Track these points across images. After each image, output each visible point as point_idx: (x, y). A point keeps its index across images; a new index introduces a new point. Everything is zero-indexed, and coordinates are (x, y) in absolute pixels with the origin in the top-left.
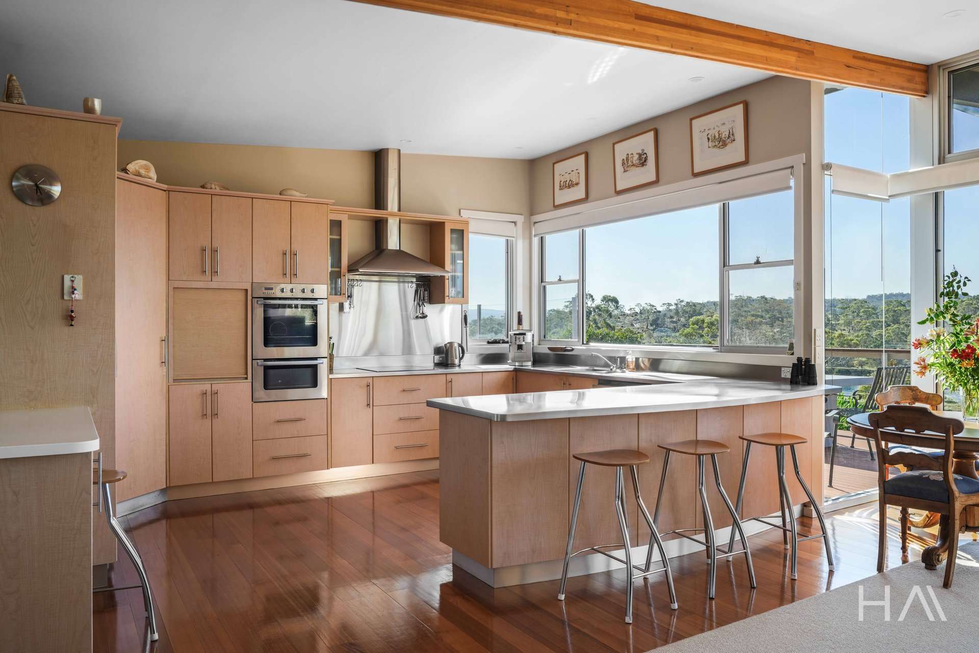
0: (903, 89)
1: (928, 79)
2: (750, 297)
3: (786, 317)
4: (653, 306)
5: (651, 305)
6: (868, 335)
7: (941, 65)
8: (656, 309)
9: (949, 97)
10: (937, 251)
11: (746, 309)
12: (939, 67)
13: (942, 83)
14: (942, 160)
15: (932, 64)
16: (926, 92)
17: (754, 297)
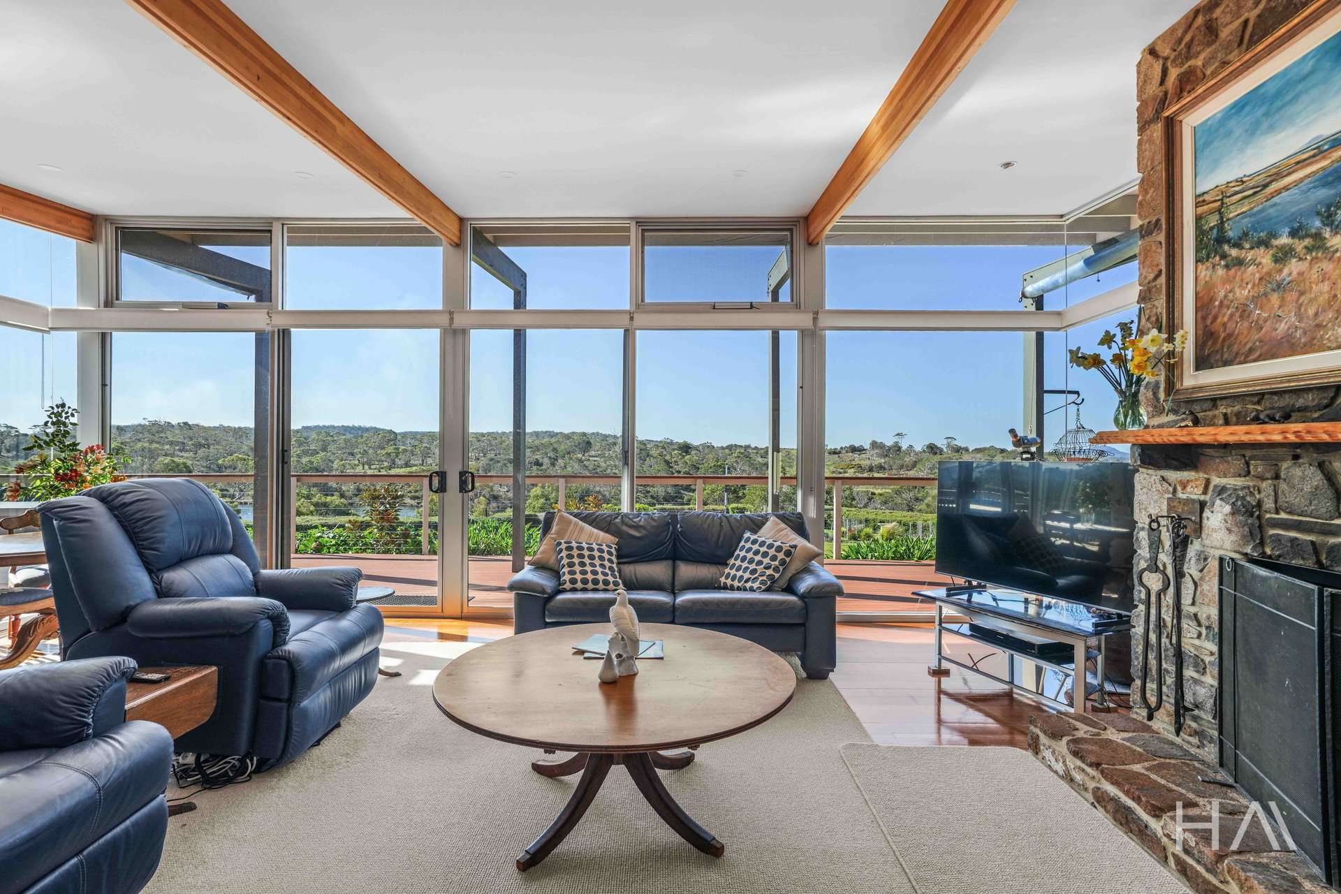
0: (69, 233)
1: (93, 227)
2: (169, 423)
3: (213, 445)
4: (12, 428)
5: (7, 427)
6: (298, 461)
7: (108, 219)
8: (17, 431)
9: (117, 250)
10: (104, 385)
11: (163, 435)
12: (106, 220)
13: (108, 234)
14: (108, 304)
15: (97, 215)
16: (92, 238)
17: (174, 422)
